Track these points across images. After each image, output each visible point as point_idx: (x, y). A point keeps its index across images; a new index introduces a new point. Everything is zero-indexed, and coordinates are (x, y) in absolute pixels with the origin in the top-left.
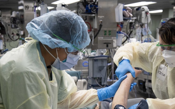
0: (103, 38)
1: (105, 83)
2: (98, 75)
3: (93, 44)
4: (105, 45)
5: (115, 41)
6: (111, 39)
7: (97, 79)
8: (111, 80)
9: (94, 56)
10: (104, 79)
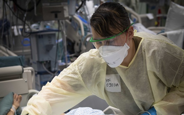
0: (48, 4)
1: (56, 69)
2: (45, 58)
3: (36, 14)
4: (53, 15)
5: (66, 8)
6: (61, 5)
7: (45, 63)
8: (64, 64)
9: (38, 30)
10: (54, 63)
